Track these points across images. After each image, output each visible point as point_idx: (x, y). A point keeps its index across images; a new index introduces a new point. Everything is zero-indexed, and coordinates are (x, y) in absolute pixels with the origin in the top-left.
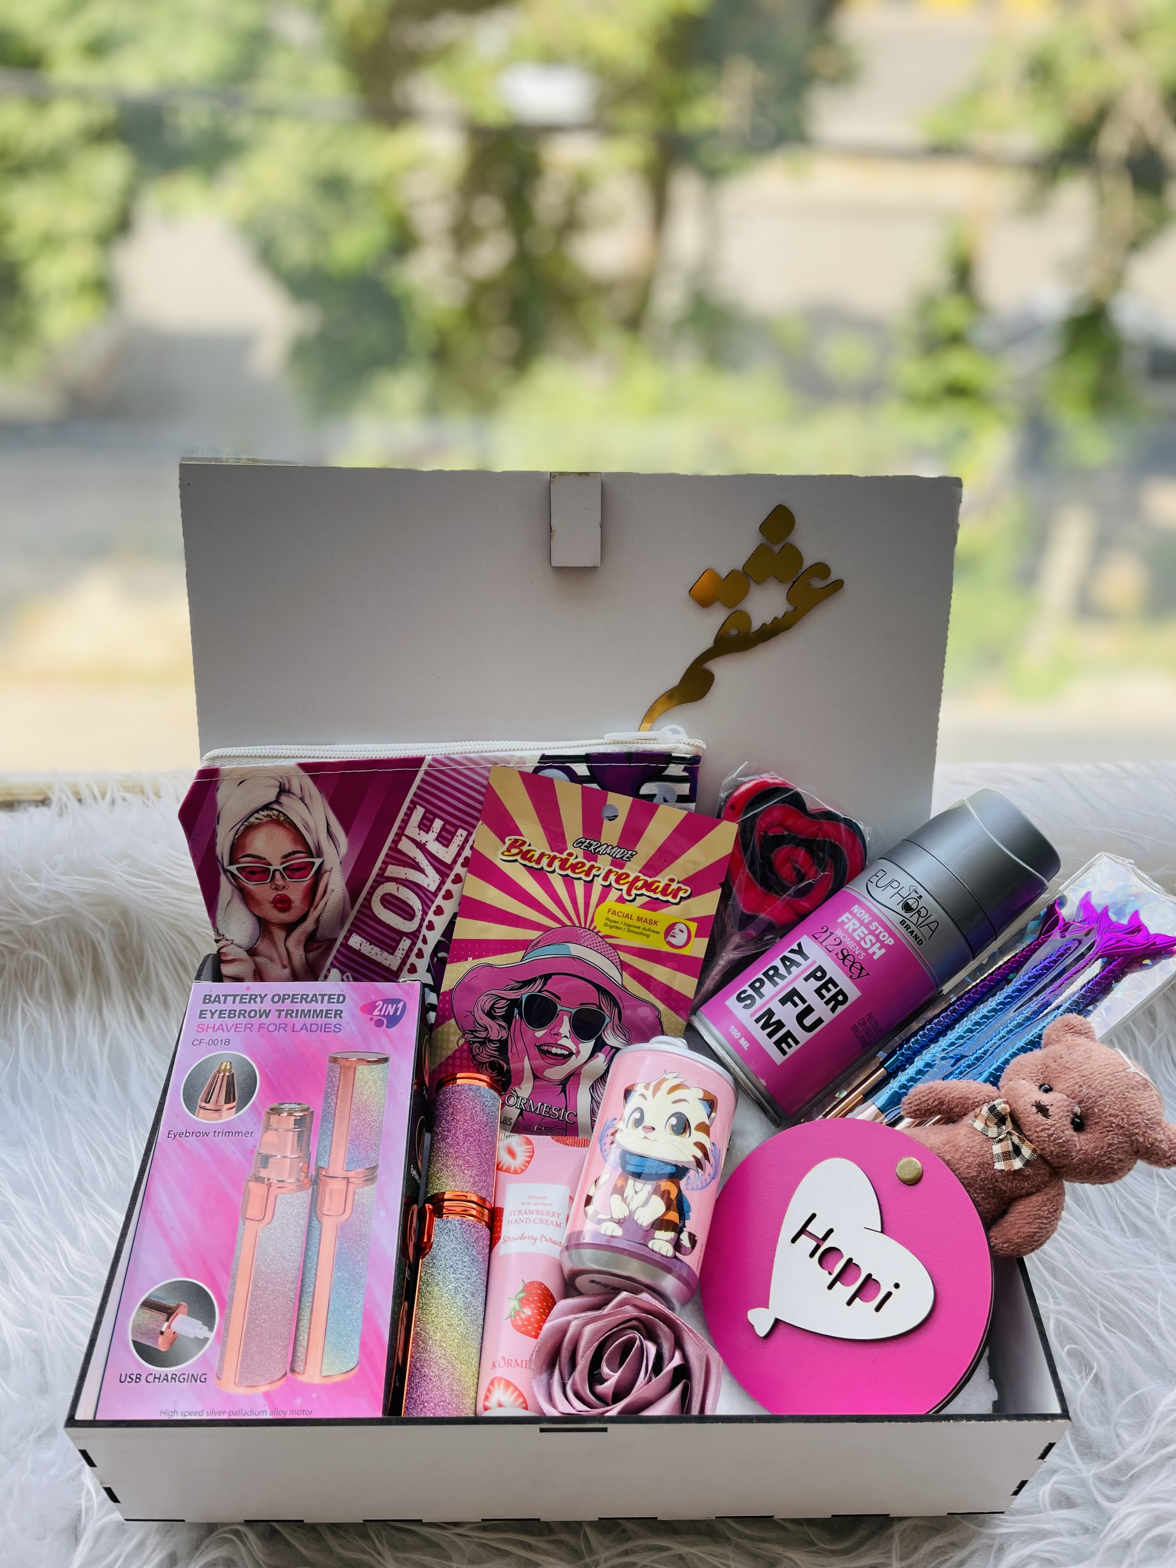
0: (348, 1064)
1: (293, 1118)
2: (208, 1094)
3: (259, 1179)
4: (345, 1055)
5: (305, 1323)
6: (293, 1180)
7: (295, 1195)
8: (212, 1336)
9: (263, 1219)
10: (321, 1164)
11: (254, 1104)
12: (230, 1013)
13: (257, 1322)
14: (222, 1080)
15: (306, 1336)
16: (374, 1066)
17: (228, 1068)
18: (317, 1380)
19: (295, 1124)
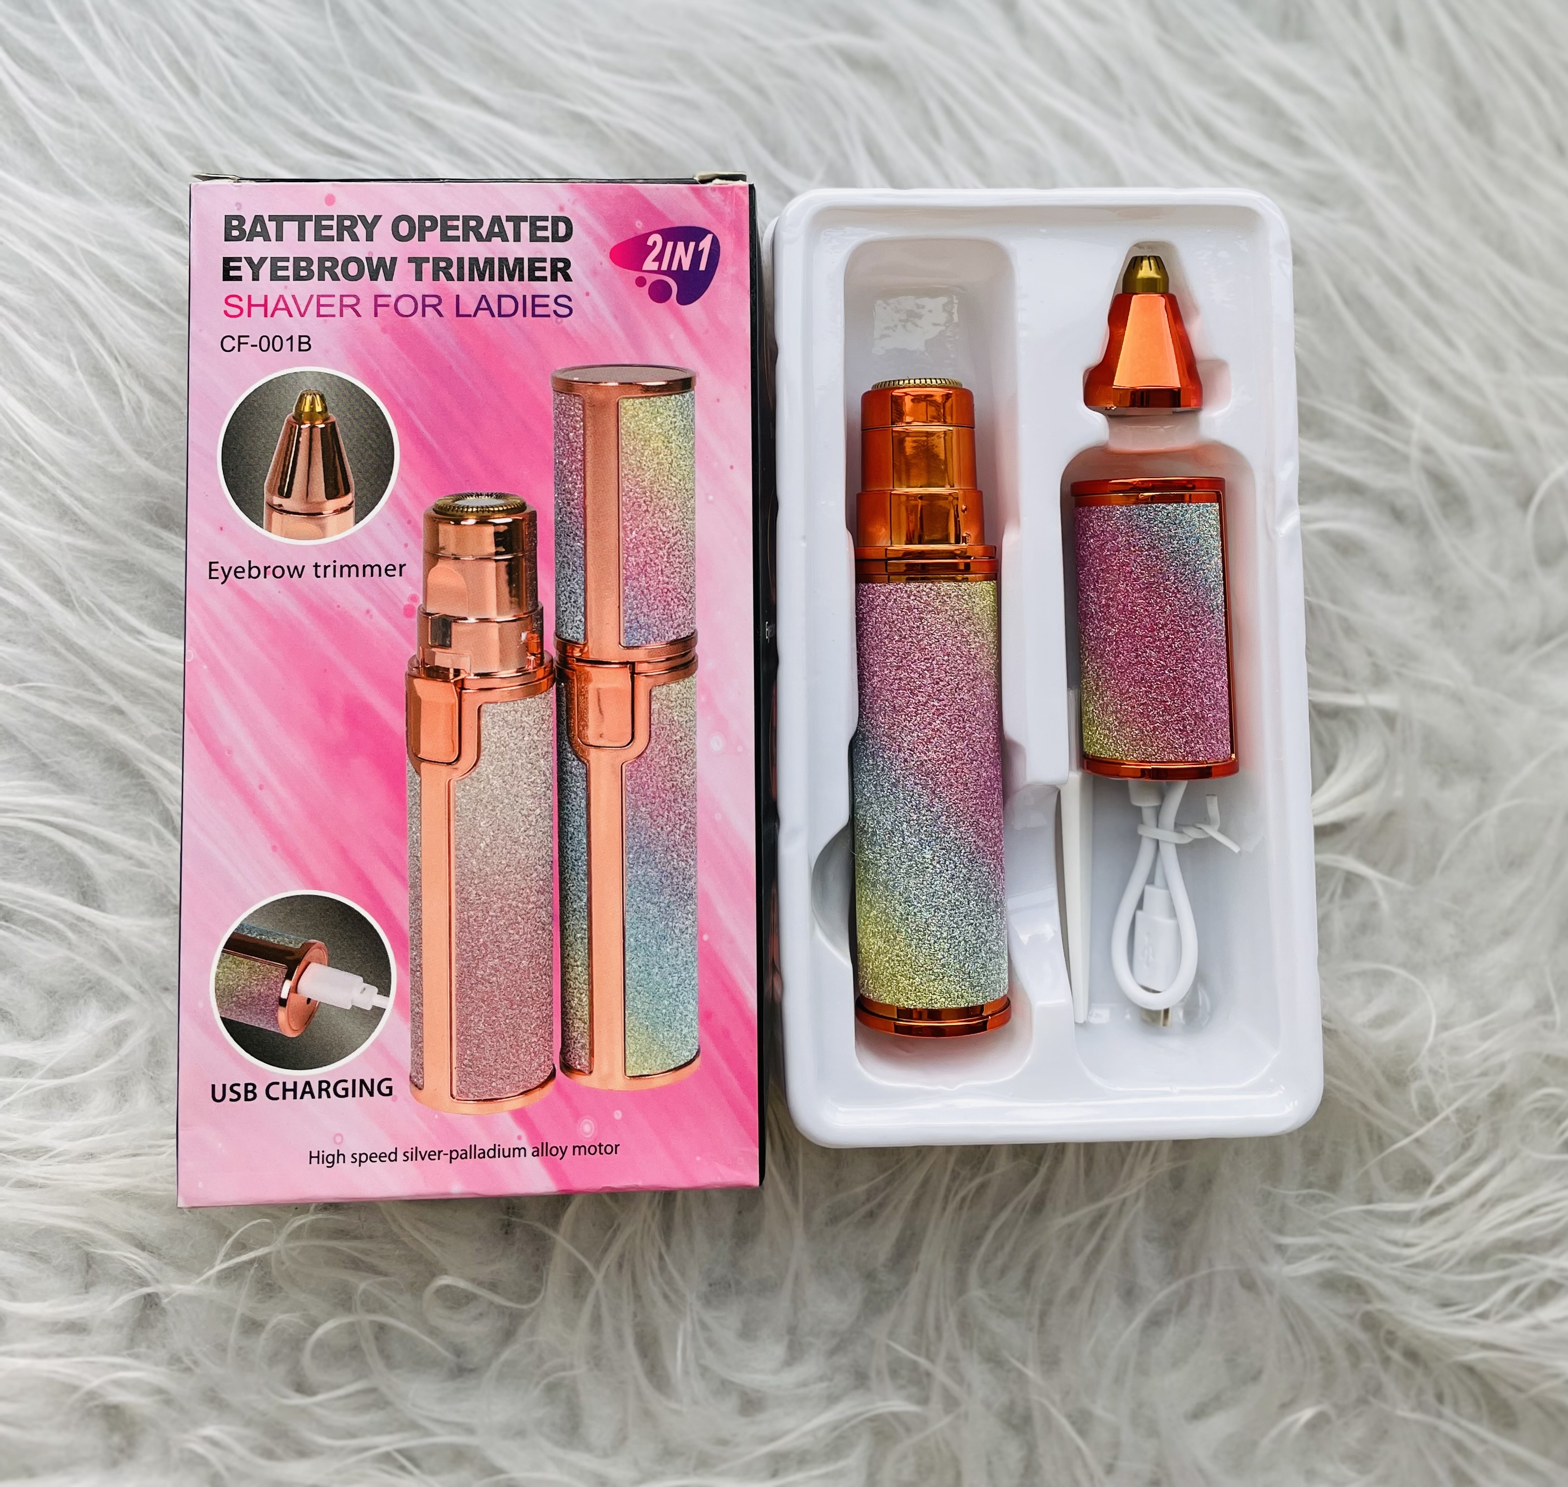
0: (600, 396)
1: (490, 530)
2: (284, 474)
3: (436, 673)
4: (590, 375)
5: (578, 971)
6: (511, 672)
7: (520, 705)
8: (388, 1003)
9: (458, 759)
10: (570, 634)
11: (393, 495)
12: (297, 269)
13: (480, 973)
14: (311, 440)
15: (585, 999)
16: (660, 401)
17: (319, 409)
18: (619, 1083)
19: (497, 544)
